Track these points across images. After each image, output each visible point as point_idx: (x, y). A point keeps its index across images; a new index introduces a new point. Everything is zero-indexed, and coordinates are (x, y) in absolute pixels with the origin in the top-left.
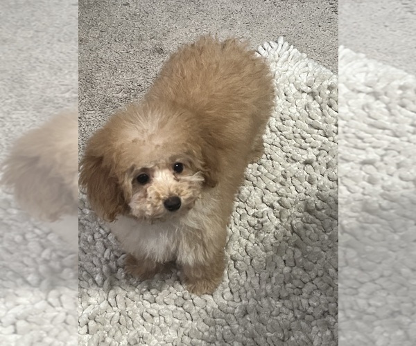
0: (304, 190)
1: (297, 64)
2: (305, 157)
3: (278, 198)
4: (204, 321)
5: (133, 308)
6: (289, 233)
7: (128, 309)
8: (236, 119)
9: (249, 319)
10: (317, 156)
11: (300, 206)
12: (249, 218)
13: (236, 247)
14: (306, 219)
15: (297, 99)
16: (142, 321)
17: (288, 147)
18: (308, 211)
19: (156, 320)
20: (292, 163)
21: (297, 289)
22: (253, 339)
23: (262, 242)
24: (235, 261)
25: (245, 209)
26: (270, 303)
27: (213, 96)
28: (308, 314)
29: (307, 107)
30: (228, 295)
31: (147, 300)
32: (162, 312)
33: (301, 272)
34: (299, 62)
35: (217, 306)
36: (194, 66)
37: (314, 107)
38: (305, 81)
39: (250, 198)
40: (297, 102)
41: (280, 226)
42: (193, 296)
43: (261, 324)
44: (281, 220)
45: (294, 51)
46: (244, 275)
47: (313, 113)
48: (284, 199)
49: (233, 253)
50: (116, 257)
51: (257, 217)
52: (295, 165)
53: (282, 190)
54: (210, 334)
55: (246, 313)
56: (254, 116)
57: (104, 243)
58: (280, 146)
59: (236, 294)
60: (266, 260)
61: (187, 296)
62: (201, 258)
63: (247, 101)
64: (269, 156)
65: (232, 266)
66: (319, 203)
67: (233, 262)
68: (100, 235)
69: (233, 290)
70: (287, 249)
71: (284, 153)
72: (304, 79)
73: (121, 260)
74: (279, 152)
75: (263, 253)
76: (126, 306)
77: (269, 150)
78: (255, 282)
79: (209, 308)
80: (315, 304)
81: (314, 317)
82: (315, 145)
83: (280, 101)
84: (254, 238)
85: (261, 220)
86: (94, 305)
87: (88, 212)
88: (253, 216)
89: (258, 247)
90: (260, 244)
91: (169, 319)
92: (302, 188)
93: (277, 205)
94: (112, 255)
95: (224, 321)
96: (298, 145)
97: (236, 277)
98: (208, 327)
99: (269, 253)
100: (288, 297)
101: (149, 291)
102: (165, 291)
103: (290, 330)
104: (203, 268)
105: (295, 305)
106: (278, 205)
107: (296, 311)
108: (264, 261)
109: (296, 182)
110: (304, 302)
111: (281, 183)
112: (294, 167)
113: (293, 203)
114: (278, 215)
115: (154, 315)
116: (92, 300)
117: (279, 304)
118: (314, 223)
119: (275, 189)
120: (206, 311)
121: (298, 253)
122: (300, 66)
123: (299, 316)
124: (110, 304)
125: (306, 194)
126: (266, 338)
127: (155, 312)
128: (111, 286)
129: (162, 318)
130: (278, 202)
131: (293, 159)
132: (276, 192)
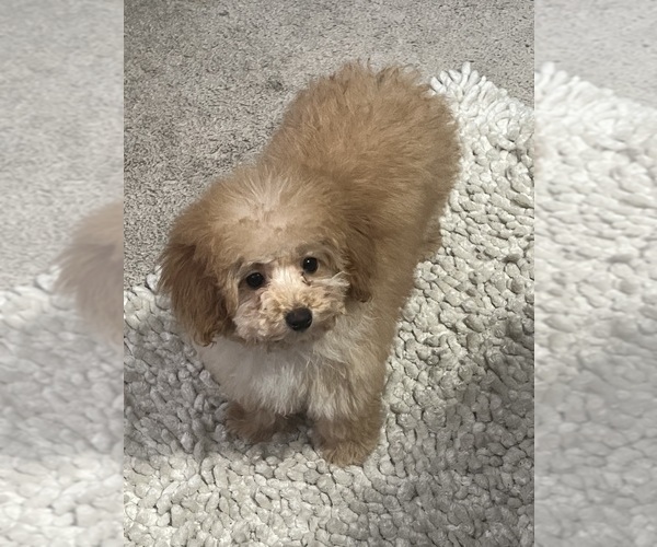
0: (505, 303)
1: (492, 105)
2: (506, 252)
3: (464, 316)
4: (349, 506)
5: (240, 486)
6: (481, 370)
7: (231, 488)
8: (399, 191)
9: (419, 504)
10: (525, 250)
11: (499, 328)
12: (419, 347)
13: (399, 391)
14: (508, 348)
15: (493, 160)
16: (253, 506)
17: (478, 236)
18: (512, 335)
19: (276, 504)
20: (486, 260)
21: (495, 457)
22: (427, 534)
23: (439, 384)
24: (397, 413)
25: (412, 332)
26: (452, 478)
27: (364, 157)
28: (513, 496)
29: (509, 172)
30: (387, 467)
31: (261, 474)
32: (284, 493)
33: (501, 431)
34: (496, 102)
35: (369, 484)
36: (333, 110)
37: (520, 172)
38: (505, 132)
39: (420, 316)
40: (492, 166)
41: (467, 359)
42: (332, 467)
43: (439, 512)
44: (468, 351)
45: (487, 85)
46: (411, 435)
47: (517, 182)
48: (474, 317)
49: (395, 401)
50: (213, 407)
51: (431, 345)
52: (489, 263)
53: (470, 304)
54: (359, 527)
55: (415, 494)
56: (427, 188)
57: (193, 386)
58: (467, 234)
59: (400, 465)
60: (446, 412)
61: (323, 468)
62: (345, 408)
63: (417, 165)
64: (448, 249)
65: (392, 421)
66: (528, 323)
67: (394, 415)
68: (188, 373)
69: (394, 459)
70: (478, 394)
71: (472, 246)
72: (503, 128)
73: (220, 413)
74: (465, 242)
75: (441, 401)
76: (229, 483)
77: (449, 241)
78: (429, 446)
79: (357, 486)
80: (524, 481)
81: (522, 501)
82: (521, 233)
83: (466, 163)
84: (426, 378)
85: (437, 350)
86: (180, 481)
87: (168, 337)
88: (425, 343)
89: (433, 392)
90: (437, 387)
91: (294, 503)
92: (501, 300)
93: (462, 326)
94: (206, 404)
95: (381, 506)
96: (495, 232)
97: (399, 438)
98: (356, 516)
99: (450, 401)
100: (480, 471)
101: (264, 459)
102: (289, 460)
103: (485, 521)
104: (348, 423)
105: (492, 483)
106: (464, 326)
107: (494, 492)
108: (443, 413)
109: (493, 290)
110: (506, 477)
111: (468, 293)
112: (489, 266)
113: (487, 323)
114: (464, 342)
115: (272, 496)
116: (177, 474)
117: (467, 481)
118: (522, 354)
119: (458, 301)
120: (353, 490)
121: (496, 401)
122: (497, 109)
123: (497, 499)
124: (203, 479)
125: (507, 310)
126: (447, 533)
127: (273, 493)
128: (206, 453)
129: (285, 502)
130: (464, 321)
131: (486, 255)
132: (460, 306)
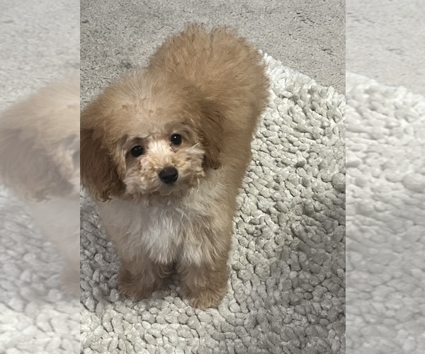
0: (299, 193)
1: (274, 70)
2: (295, 161)
3: (274, 204)
4: (212, 336)
5: (132, 331)
6: (290, 237)
7: (126, 333)
9: (260, 330)
10: (307, 159)
11: (298, 209)
12: (246, 226)
13: (236, 256)
14: (306, 221)
15: (279, 104)
16: (143, 343)
17: (276, 152)
18: (307, 213)
19: (160, 341)
20: (283, 167)
21: (307, 293)
22: (268, 349)
23: (263, 248)
24: (238, 270)
25: (241, 216)
26: (280, 310)
28: (322, 318)
29: (290, 111)
30: (235, 307)
31: (146, 321)
32: (165, 332)
33: (308, 276)
34: (276, 68)
35: (224, 320)
37: (297, 111)
38: (284, 87)
39: (245, 205)
40: (279, 108)
41: (280, 231)
42: (197, 311)
43: (274, 334)
44: (279, 225)
46: (248, 284)
47: (297, 117)
48: (280, 203)
49: (235, 262)
50: (107, 279)
51: (254, 224)
52: (286, 169)
53: (277, 195)
54: (220, 350)
55: (257, 323)
57: (90, 265)
58: (268, 151)
59: (244, 305)
60: (270, 266)
61: (191, 312)
64: (258, 162)
65: (235, 276)
66: (317, 204)
67: (235, 272)
68: (86, 257)
69: (239, 301)
70: (290, 254)
71: (273, 159)
72: (282, 85)
73: (113, 281)
74: (268, 157)
75: (266, 260)
76: (124, 330)
77: (258, 157)
78: (262, 290)
79: (216, 322)
80: (328, 307)
81: (329, 320)
82: (304, 148)
84: (254, 245)
85: (259, 226)
86: (87, 332)
88: (251, 223)
89: (260, 254)
90: (262, 251)
91: (173, 338)
92: (296, 191)
93: (273, 210)
94: (102, 277)
95: (234, 334)
96: (287, 149)
97: (241, 287)
98: (217, 342)
99: (272, 259)
100: (299, 303)
101: (148, 310)
102: (165, 309)
103: (306, 336)
105: (308, 310)
106: (275, 209)
107: (310, 316)
108: (268, 268)
109: (290, 186)
110: (316, 305)
111: (275, 188)
112: (286, 170)
113: (290, 206)
114: (276, 220)
115: (156, 336)
116: (84, 327)
117: (290, 311)
118: (315, 225)
119: (269, 195)
120: (214, 325)
121: (303, 256)
122: (277, 73)
123: (313, 321)
124: (105, 329)
125: (302, 197)
126: (282, 347)
127: (157, 333)
129: (166, 338)
130: (274, 207)
131: (283, 163)
132: (271, 197)
